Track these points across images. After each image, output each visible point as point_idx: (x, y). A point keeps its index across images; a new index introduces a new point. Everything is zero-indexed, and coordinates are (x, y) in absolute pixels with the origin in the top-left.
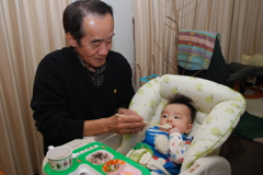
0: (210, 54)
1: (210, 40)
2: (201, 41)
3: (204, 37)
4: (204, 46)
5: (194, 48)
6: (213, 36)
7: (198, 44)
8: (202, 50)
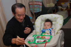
0: (41, 7)
1: (40, 2)
2: (38, 3)
3: (38, 2)
4: (39, 5)
5: (36, 6)
6: (41, 1)
7: (37, 4)
8: (39, 6)
